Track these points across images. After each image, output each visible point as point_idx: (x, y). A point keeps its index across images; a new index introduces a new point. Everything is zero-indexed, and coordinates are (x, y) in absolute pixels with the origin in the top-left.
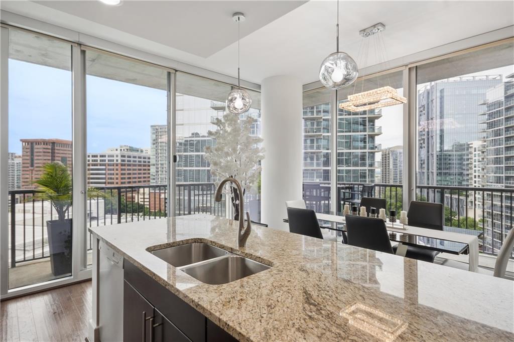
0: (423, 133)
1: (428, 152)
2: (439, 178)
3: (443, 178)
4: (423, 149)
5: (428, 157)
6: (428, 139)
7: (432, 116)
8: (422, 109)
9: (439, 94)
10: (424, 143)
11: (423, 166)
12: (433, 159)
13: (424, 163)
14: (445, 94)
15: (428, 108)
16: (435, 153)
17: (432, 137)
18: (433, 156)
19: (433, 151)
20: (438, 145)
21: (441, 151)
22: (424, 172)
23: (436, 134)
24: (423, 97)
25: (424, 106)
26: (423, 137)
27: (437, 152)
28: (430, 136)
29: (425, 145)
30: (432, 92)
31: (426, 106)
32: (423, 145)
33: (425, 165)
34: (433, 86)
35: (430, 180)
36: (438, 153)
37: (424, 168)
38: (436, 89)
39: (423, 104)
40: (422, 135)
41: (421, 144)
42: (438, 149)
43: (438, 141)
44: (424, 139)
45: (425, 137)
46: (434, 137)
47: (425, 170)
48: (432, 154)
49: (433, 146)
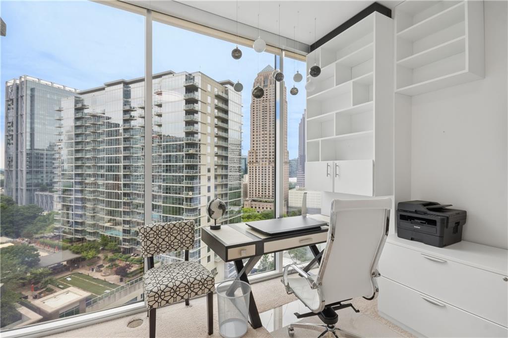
0: (12, 128)
1: (17, 149)
2: (29, 176)
3: (33, 176)
4: (11, 146)
5: (17, 155)
6: (17, 135)
7: (21, 112)
8: (10, 103)
9: (29, 92)
10: (12, 140)
11: (11, 164)
12: (23, 157)
13: (12, 161)
14: (36, 93)
15: (17, 104)
16: (24, 150)
17: (21, 134)
18: (22, 154)
19: (22, 148)
20: (28, 143)
21: (31, 149)
22: (12, 170)
23: (26, 132)
24: (12, 91)
25: (12, 100)
26: (11, 133)
27: (26, 150)
28: (19, 132)
29: (14, 141)
30: (22, 88)
31: (15, 101)
32: (11, 142)
33: (14, 163)
34: (23, 82)
35: (19, 179)
36: (29, 152)
37: (12, 166)
38: (26, 87)
39: (11, 98)
40: (9, 131)
41: (9, 140)
42: (28, 147)
43: (28, 139)
44: (12, 135)
45: (14, 133)
46: (24, 135)
47: (14, 169)
48: (21, 152)
49: (22, 144)
